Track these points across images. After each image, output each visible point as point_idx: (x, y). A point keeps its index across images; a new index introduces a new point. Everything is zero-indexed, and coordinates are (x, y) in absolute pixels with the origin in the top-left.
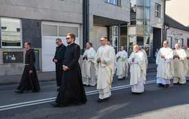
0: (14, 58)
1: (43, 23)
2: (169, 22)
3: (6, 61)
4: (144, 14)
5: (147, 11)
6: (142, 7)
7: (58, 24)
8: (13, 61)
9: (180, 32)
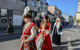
0: (4, 21)
1: (13, 11)
2: (49, 13)
3: (2, 22)
4: (42, 10)
5: (43, 9)
6: (41, 8)
7: (18, 12)
8: (4, 22)
9: (51, 16)
